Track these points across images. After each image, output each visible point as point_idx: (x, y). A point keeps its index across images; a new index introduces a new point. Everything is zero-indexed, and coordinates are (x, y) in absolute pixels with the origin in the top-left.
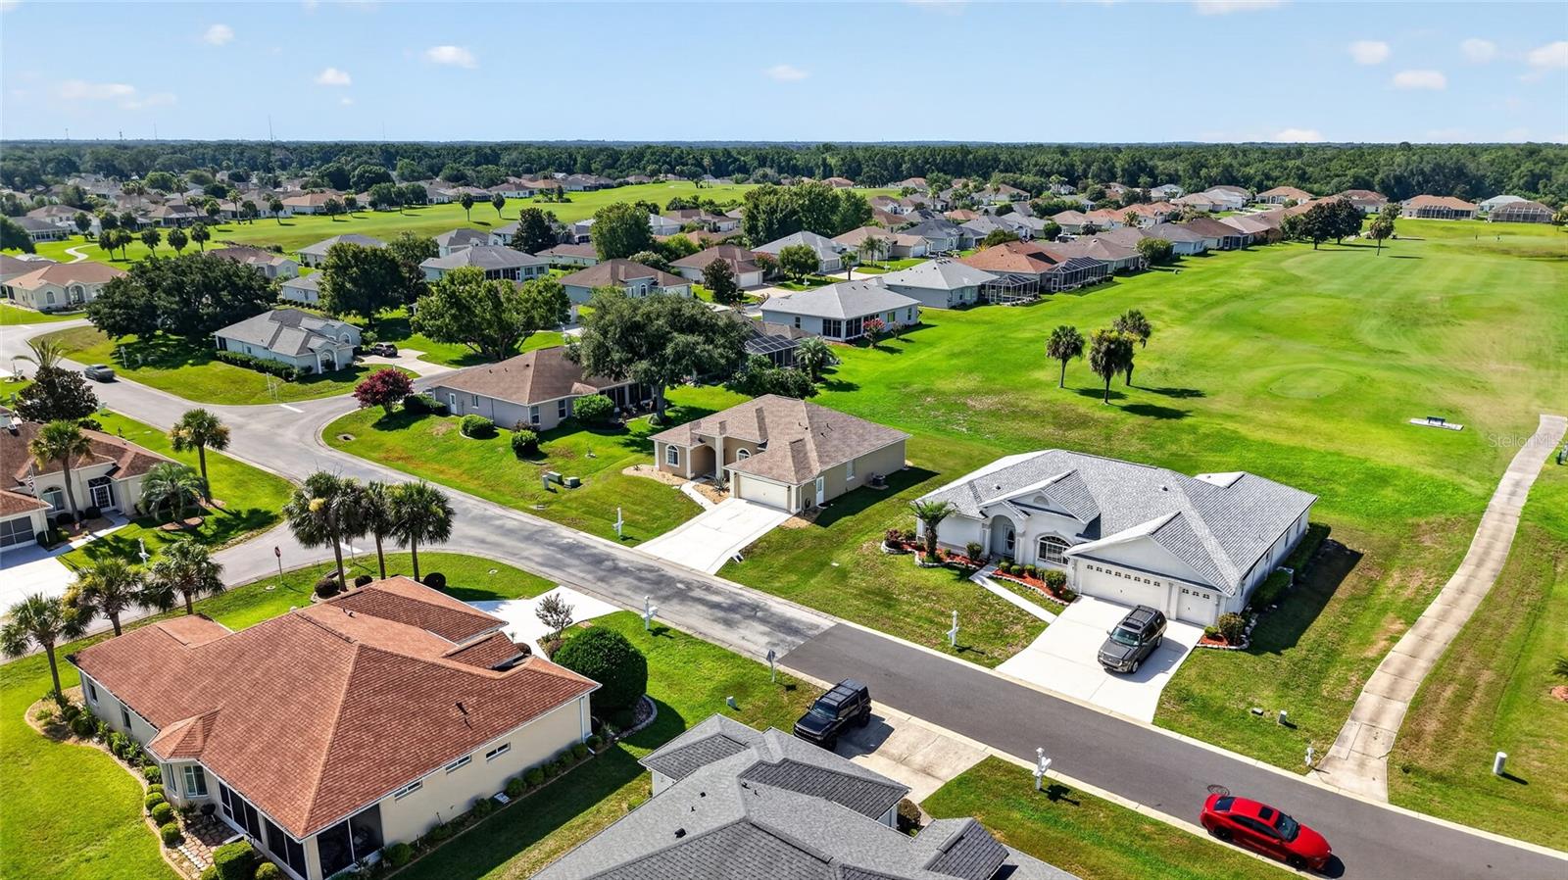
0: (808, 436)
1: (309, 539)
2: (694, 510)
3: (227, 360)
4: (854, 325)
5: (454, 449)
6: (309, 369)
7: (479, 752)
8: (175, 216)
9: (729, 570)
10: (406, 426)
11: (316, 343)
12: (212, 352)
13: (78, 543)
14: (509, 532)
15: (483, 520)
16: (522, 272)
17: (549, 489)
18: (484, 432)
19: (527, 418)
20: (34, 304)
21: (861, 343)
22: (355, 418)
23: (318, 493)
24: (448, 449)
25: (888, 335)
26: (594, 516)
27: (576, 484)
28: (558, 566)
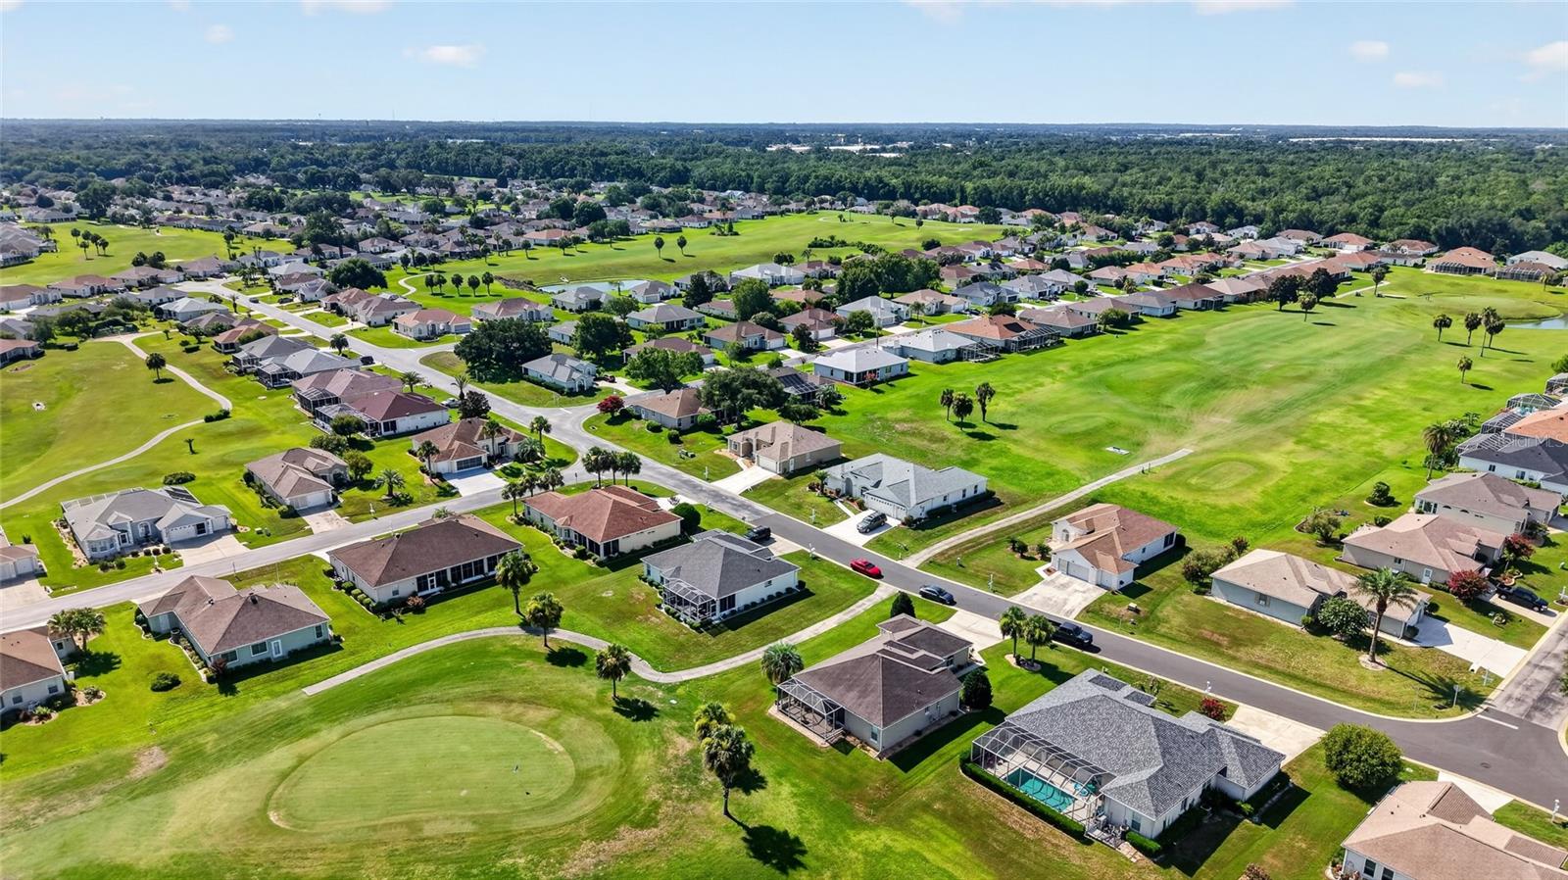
0: (790, 441)
1: (590, 470)
2: (738, 469)
3: (529, 380)
4: (861, 376)
5: (642, 436)
6: (571, 389)
7: (646, 531)
8: (457, 250)
9: (745, 493)
10: (621, 424)
11: (576, 375)
12: (520, 376)
13: (498, 467)
14: (663, 474)
15: (653, 469)
16: (688, 323)
17: (681, 457)
18: (656, 429)
19: (676, 424)
20: (411, 334)
21: (864, 386)
22: (597, 417)
23: (594, 454)
24: (639, 436)
25: (881, 382)
26: (697, 470)
27: (693, 456)
28: (679, 487)
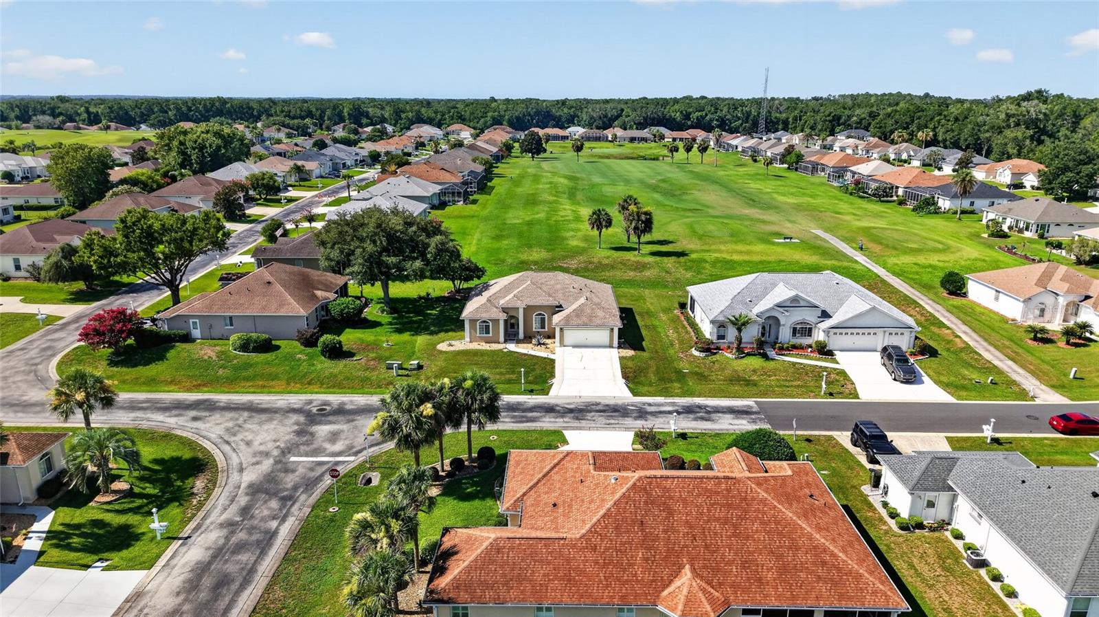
2: (545, 361)
17: (399, 375)
18: (263, 347)
